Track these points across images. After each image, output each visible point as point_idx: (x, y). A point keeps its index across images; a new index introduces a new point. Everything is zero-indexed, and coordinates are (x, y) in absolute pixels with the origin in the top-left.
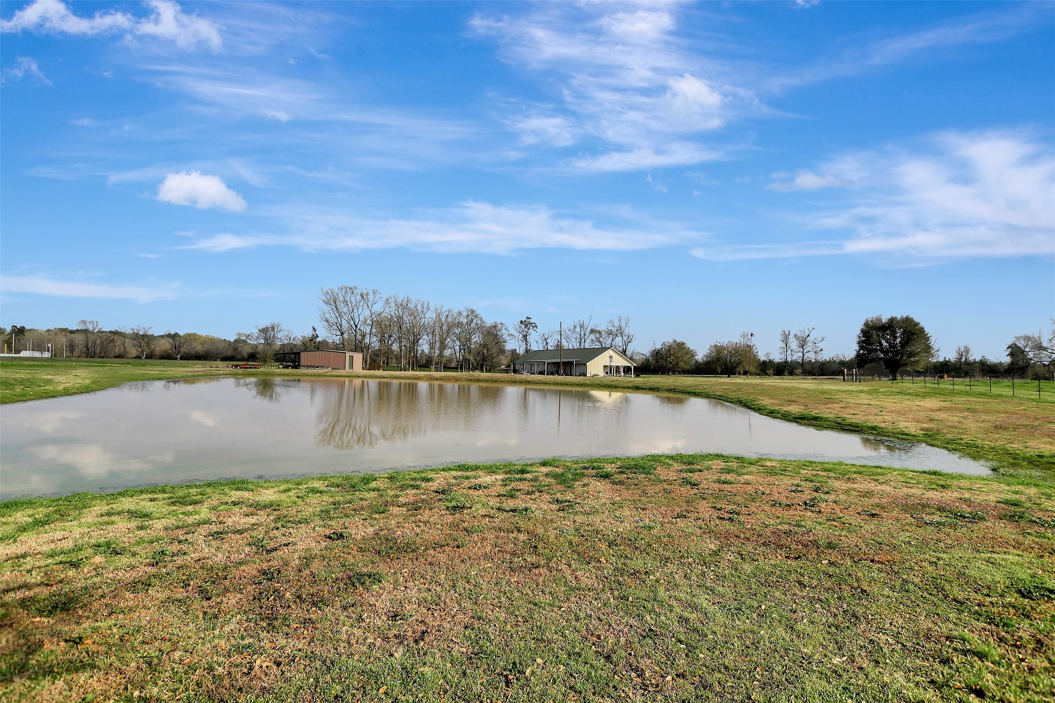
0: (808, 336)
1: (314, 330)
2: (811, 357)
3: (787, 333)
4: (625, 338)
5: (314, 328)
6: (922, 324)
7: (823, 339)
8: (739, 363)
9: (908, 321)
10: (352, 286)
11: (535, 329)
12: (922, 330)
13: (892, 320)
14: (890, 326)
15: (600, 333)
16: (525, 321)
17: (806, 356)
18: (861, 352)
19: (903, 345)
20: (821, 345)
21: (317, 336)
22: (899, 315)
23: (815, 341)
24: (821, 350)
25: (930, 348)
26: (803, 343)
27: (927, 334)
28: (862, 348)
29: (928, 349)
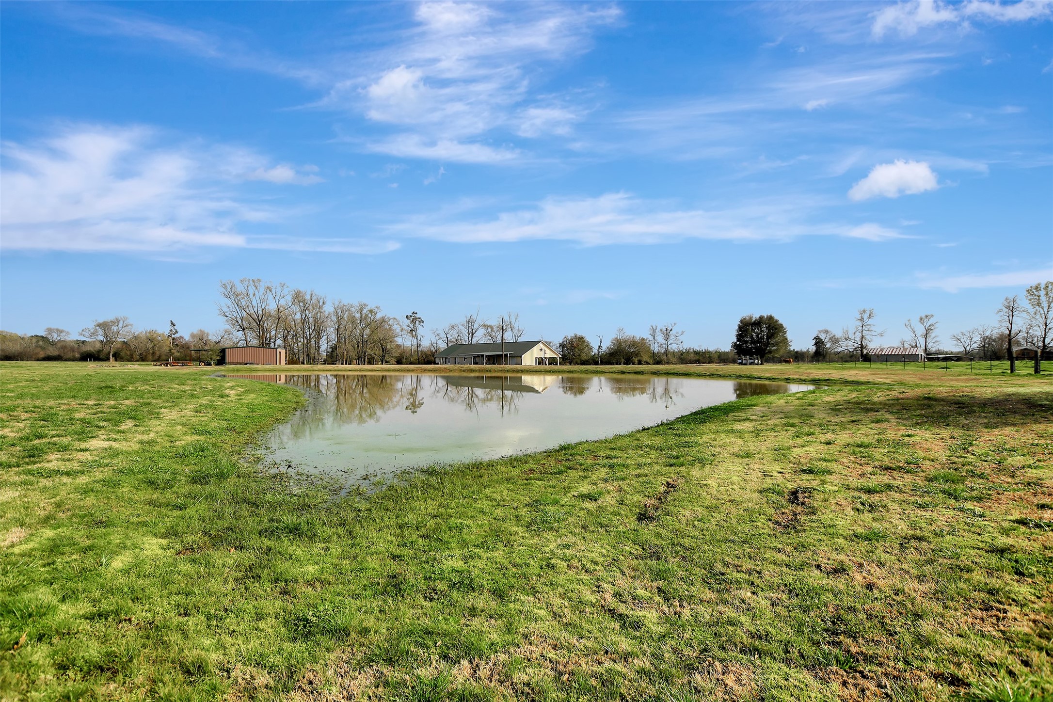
0: (671, 330)
1: (173, 324)
2: (674, 347)
3: (655, 328)
4: (515, 331)
5: (172, 323)
6: (780, 322)
7: (683, 333)
8: (637, 354)
9: (771, 318)
10: (255, 278)
11: (421, 324)
12: (781, 326)
13: (761, 318)
14: (758, 323)
15: (491, 327)
16: (411, 316)
17: (669, 348)
18: (738, 343)
19: (769, 338)
20: (681, 338)
21: (177, 332)
22: (765, 315)
23: (677, 335)
24: (682, 342)
25: (786, 339)
26: (667, 334)
27: (785, 329)
28: (738, 340)
29: (785, 341)
